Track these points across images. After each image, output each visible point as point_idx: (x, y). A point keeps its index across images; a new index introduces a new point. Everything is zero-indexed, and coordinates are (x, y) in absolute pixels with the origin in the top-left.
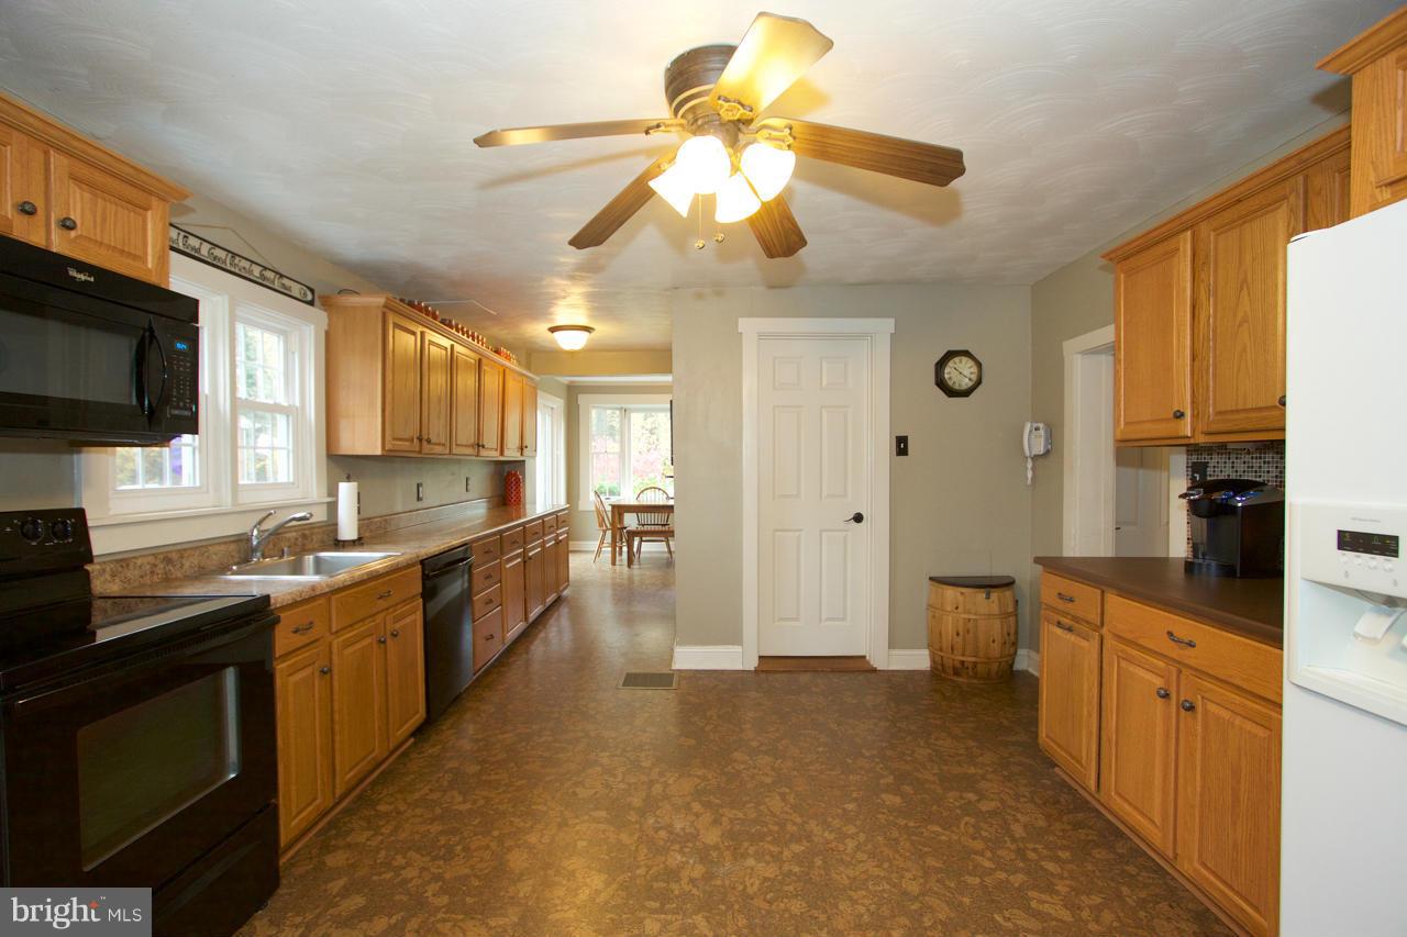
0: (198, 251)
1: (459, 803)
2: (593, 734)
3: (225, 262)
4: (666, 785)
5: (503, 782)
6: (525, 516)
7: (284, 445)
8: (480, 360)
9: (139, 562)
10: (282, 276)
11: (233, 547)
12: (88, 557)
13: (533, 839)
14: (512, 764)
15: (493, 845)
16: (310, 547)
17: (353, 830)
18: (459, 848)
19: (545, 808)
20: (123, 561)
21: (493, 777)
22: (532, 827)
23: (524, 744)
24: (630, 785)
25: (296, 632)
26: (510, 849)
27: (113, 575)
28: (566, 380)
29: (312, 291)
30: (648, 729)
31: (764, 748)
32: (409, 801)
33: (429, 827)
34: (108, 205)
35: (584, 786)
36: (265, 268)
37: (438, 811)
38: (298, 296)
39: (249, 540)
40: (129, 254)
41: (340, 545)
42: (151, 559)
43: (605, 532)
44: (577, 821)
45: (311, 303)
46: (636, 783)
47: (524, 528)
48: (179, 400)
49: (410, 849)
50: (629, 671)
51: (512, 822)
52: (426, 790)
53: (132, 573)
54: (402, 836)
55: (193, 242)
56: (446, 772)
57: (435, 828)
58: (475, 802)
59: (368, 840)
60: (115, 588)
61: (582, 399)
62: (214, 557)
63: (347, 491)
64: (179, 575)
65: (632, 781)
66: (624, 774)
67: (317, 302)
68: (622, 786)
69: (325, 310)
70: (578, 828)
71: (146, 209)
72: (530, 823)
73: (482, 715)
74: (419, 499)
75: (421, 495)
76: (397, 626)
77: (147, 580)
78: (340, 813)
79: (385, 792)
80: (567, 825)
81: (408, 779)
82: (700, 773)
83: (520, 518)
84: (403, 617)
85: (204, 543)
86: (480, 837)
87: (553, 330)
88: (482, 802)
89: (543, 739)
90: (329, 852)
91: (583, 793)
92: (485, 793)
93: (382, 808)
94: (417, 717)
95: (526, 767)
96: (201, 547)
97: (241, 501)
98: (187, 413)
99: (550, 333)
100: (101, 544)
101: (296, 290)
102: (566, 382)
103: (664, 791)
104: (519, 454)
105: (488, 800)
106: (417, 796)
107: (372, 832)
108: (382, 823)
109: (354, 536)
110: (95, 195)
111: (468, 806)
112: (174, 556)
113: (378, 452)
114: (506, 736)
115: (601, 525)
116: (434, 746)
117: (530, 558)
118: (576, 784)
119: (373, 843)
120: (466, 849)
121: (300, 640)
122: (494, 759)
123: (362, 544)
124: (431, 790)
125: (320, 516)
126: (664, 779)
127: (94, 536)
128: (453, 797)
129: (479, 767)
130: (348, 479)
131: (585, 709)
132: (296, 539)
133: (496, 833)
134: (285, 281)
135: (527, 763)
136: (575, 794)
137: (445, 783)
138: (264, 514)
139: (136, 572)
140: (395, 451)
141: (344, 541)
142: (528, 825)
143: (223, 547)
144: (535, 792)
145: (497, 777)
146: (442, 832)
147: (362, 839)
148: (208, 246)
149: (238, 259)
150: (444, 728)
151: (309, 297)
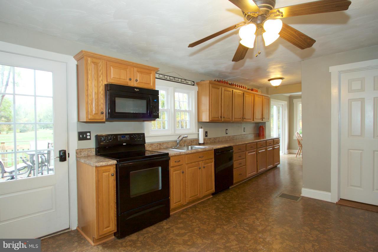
0: (167, 78)
1: (214, 213)
2: (260, 208)
3: (173, 80)
4: (272, 228)
5: (227, 212)
6: (265, 138)
7: (188, 120)
8: (244, 93)
9: (155, 144)
10: (186, 80)
11: (174, 143)
12: (145, 143)
13: (225, 227)
14: (232, 209)
15: (215, 225)
16: (193, 144)
17: (189, 211)
18: (207, 223)
19: (233, 221)
20: (152, 144)
21: (225, 210)
22: (227, 225)
23: (238, 205)
24: (261, 224)
25: (175, 162)
26: (218, 228)
27: (150, 147)
28: (288, 95)
29: (194, 82)
30: (278, 211)
31: (319, 229)
32: (203, 209)
33: (204, 216)
34: (144, 75)
35: (247, 220)
36: (182, 79)
37: (208, 214)
38: (190, 84)
39: (177, 142)
40: (147, 84)
41: (200, 144)
42: (157, 144)
43: (300, 147)
44: (239, 228)
45: (194, 85)
46: (263, 224)
47: (266, 142)
48: (155, 112)
49: (197, 219)
50: (284, 193)
51: (223, 222)
52: (208, 208)
53: (154, 147)
54: (198, 216)
55: (166, 77)
56: (215, 206)
57: (205, 217)
58: (217, 214)
59: (191, 214)
60: (150, 149)
61: (295, 101)
62: (170, 145)
63: (201, 131)
64: (163, 148)
65: (262, 223)
66: (261, 221)
67: (195, 84)
68: (258, 223)
69: (198, 86)
70: (238, 229)
71: (151, 74)
72: (227, 224)
73: (232, 195)
74: (226, 134)
75: (227, 132)
76: (205, 165)
77: (156, 148)
78: (189, 207)
79: (200, 206)
80: (236, 227)
81: (206, 204)
82: (287, 228)
83: (264, 139)
84: (208, 163)
85: (168, 142)
86: (213, 222)
87: (269, 80)
88: (219, 215)
89: (244, 205)
90: (183, 214)
91: (246, 221)
92: (221, 213)
93: (197, 209)
94: (212, 190)
95: (235, 210)
96: (167, 143)
97: (176, 133)
98: (157, 114)
99: (268, 81)
100: (147, 140)
101: (190, 83)
102: (289, 96)
103: (270, 229)
104: (261, 120)
105: (221, 215)
106: (206, 209)
107: (192, 213)
108: (195, 212)
109: (203, 142)
110: (141, 74)
111: (215, 215)
112: (162, 144)
113: (208, 121)
114: (235, 201)
115: (299, 145)
116: (216, 199)
117: (259, 153)
118: (245, 219)
119: (191, 215)
120: (209, 224)
121: (176, 164)
122: (228, 206)
123: (204, 144)
124: (209, 209)
125: (195, 137)
126: (273, 226)
127: (146, 138)
128: (213, 212)
129: (223, 207)
130: (201, 128)
131: (262, 200)
132: (189, 142)
133: (217, 223)
134: (187, 81)
135: (236, 210)
136: (243, 221)
137: (213, 208)
138: (179, 136)
139: (154, 146)
140: (213, 121)
141: (201, 143)
142: (226, 224)
143: (172, 143)
144: (233, 217)
145: (226, 210)
146: (206, 218)
147: (189, 214)
148: (168, 77)
149: (175, 78)
150: (221, 195)
151: (193, 84)
